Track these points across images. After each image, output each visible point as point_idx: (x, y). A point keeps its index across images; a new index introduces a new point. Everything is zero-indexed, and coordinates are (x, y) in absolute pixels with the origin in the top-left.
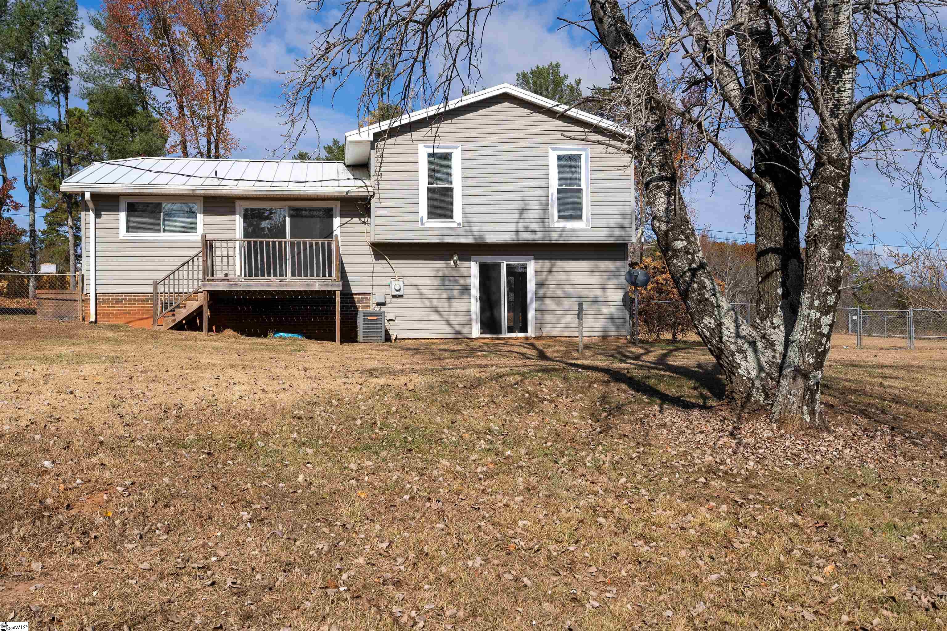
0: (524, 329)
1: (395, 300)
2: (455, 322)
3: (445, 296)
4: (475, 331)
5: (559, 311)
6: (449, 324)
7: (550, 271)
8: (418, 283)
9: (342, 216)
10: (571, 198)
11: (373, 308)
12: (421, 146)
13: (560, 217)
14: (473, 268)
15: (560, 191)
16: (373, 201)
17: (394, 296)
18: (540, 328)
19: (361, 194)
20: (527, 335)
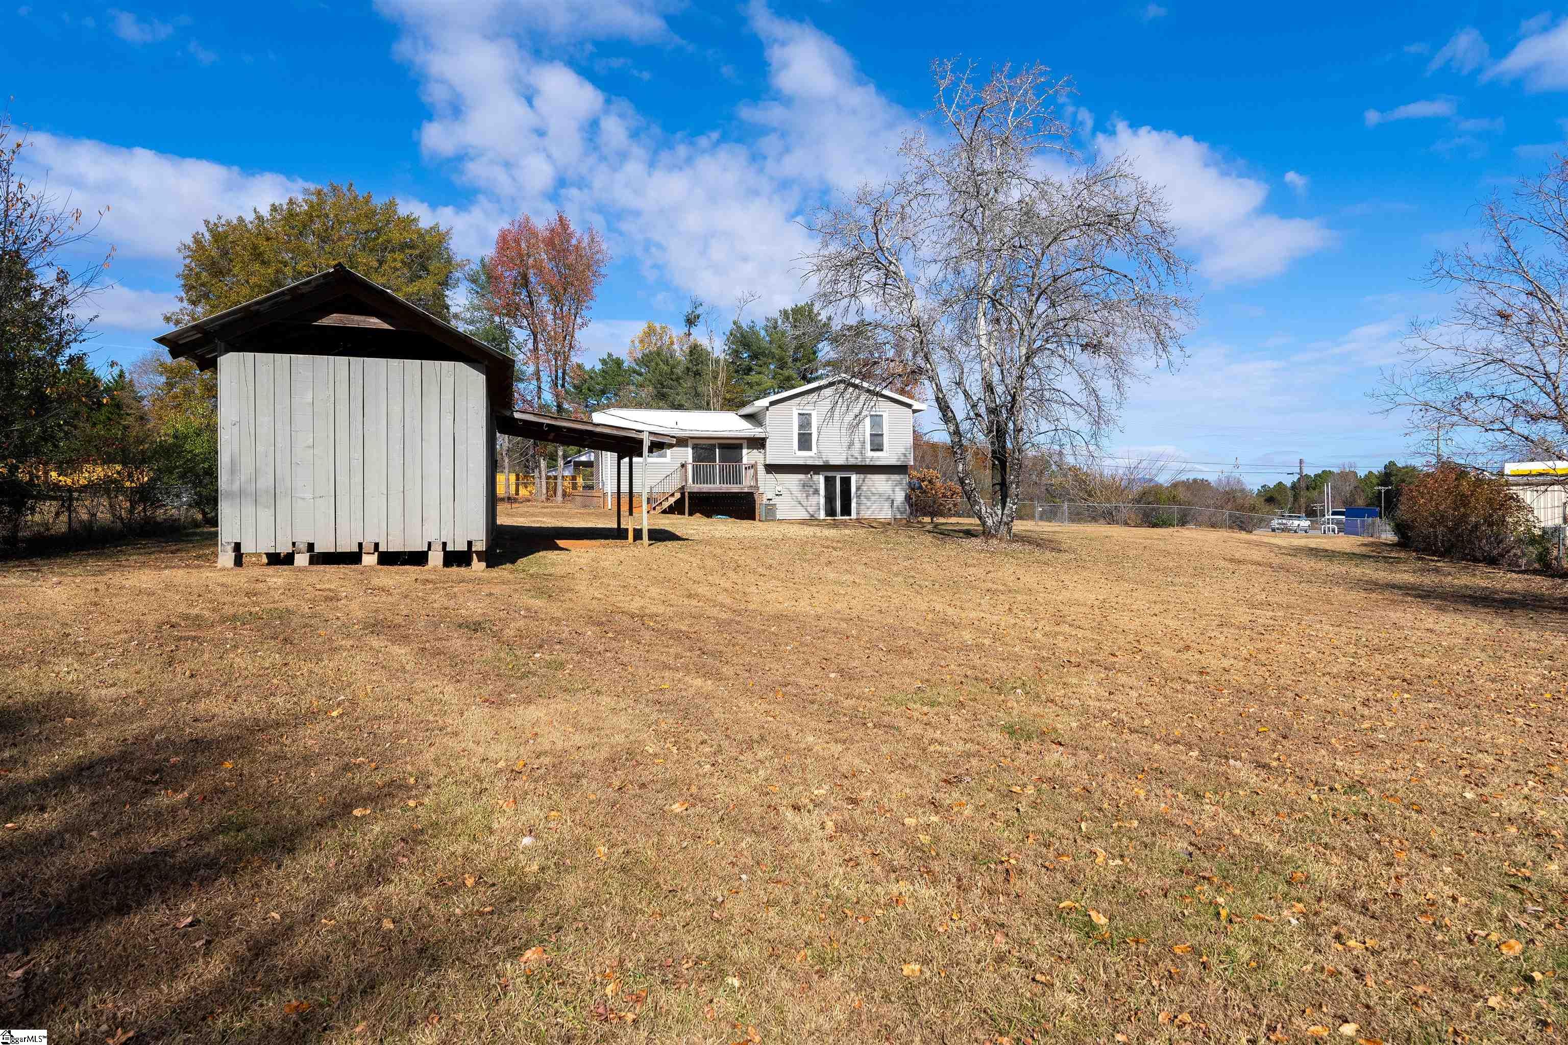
0: (850, 514)
1: (777, 497)
2: (810, 510)
3: (804, 495)
4: (822, 515)
5: (869, 504)
6: (807, 511)
7: (864, 481)
8: (790, 487)
9: (748, 448)
10: (877, 439)
11: (765, 501)
12: (794, 409)
13: (871, 450)
14: (820, 479)
15: (871, 435)
16: (768, 440)
17: (776, 495)
18: (858, 514)
19: (762, 436)
20: (852, 517)
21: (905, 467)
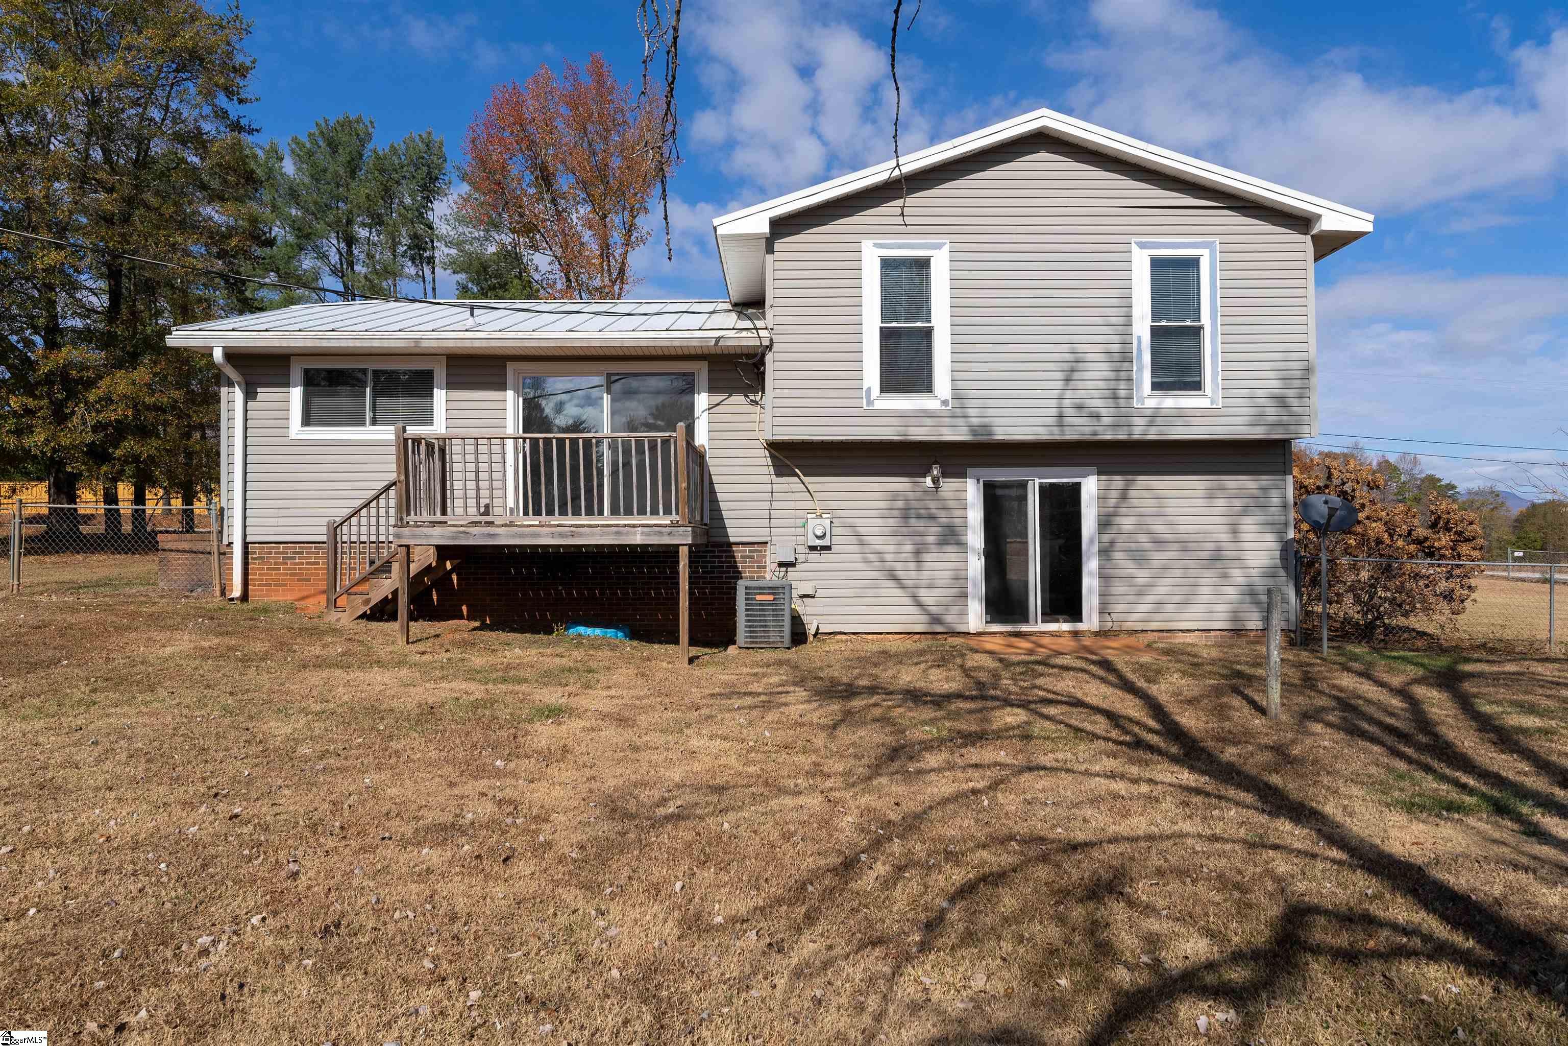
0: (1074, 615)
1: (814, 556)
2: (929, 598)
3: (909, 548)
4: (974, 618)
5: (1142, 577)
6: (920, 605)
7: (1124, 497)
8: (858, 522)
9: (712, 390)
10: (1173, 345)
11: (769, 571)
12: (868, 245)
13: (1155, 386)
14: (968, 492)
15: (1156, 332)
16: (769, 358)
17: (813, 548)
18: (1104, 610)
19: (744, 343)
20: (1080, 626)
21: (1284, 444)
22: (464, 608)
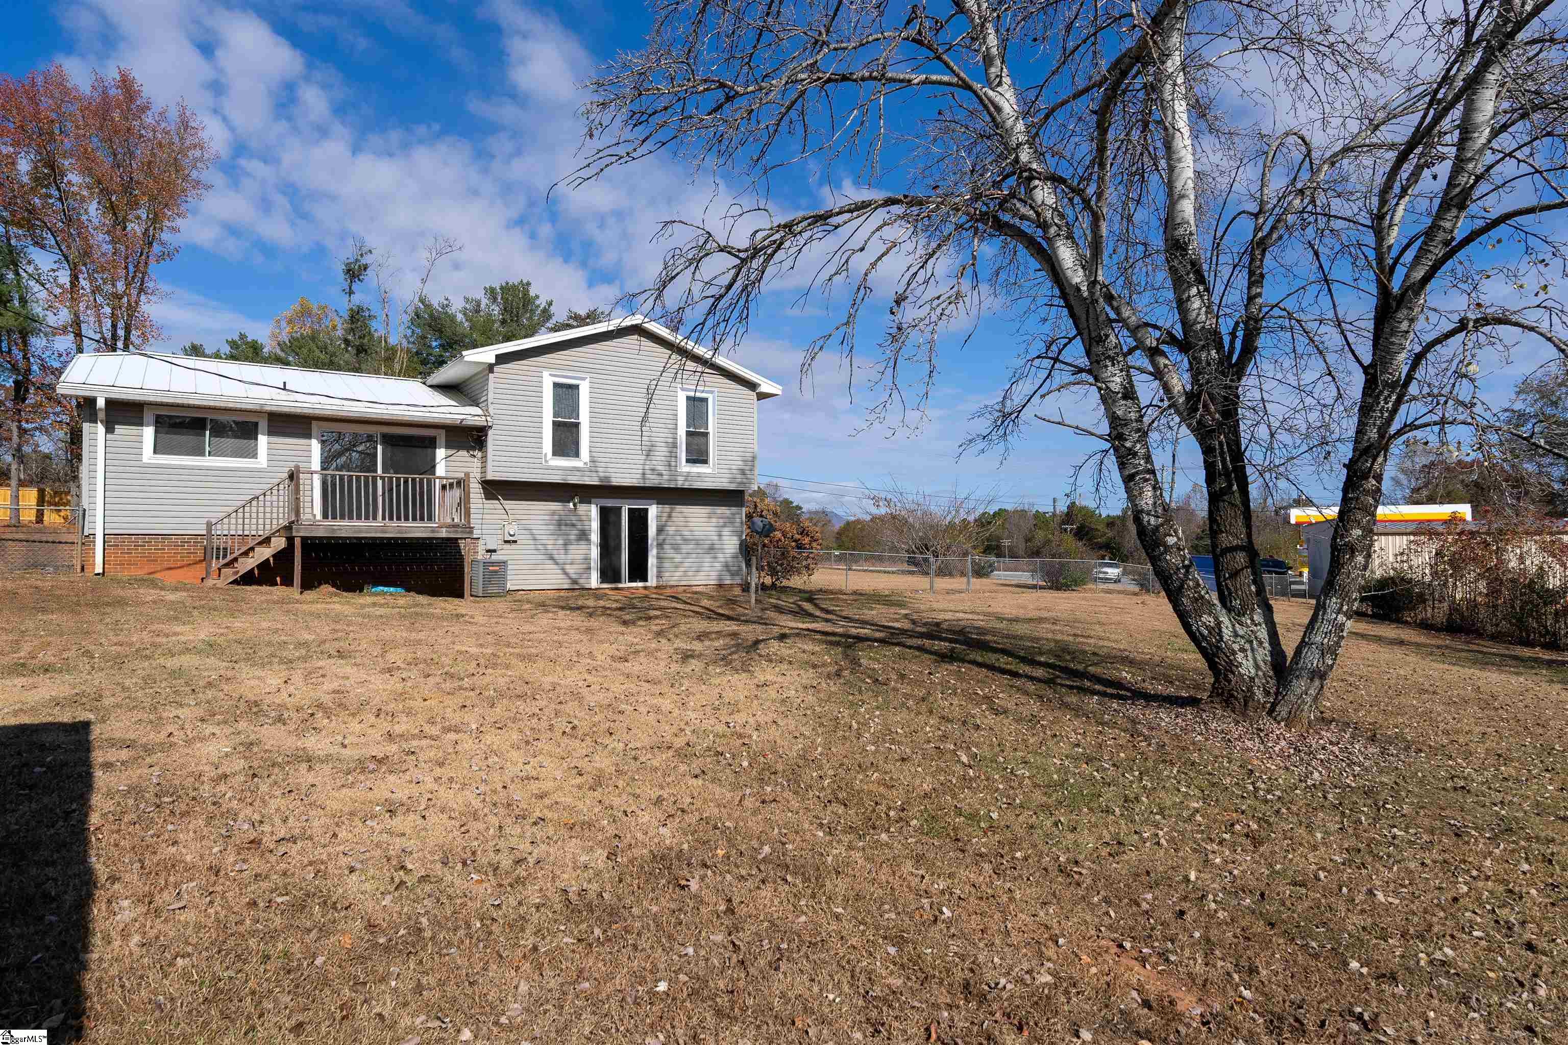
0: (644, 579)
1: (507, 546)
2: (571, 570)
3: (561, 542)
4: (594, 581)
5: (678, 558)
6: (566, 574)
7: (670, 516)
8: (533, 527)
9: (447, 447)
10: (697, 441)
11: (482, 555)
12: (546, 374)
13: (688, 461)
14: (592, 513)
16: (490, 432)
17: (506, 542)
18: (659, 576)
19: (477, 423)
20: (648, 584)
21: (741, 492)
22: (278, 579)
